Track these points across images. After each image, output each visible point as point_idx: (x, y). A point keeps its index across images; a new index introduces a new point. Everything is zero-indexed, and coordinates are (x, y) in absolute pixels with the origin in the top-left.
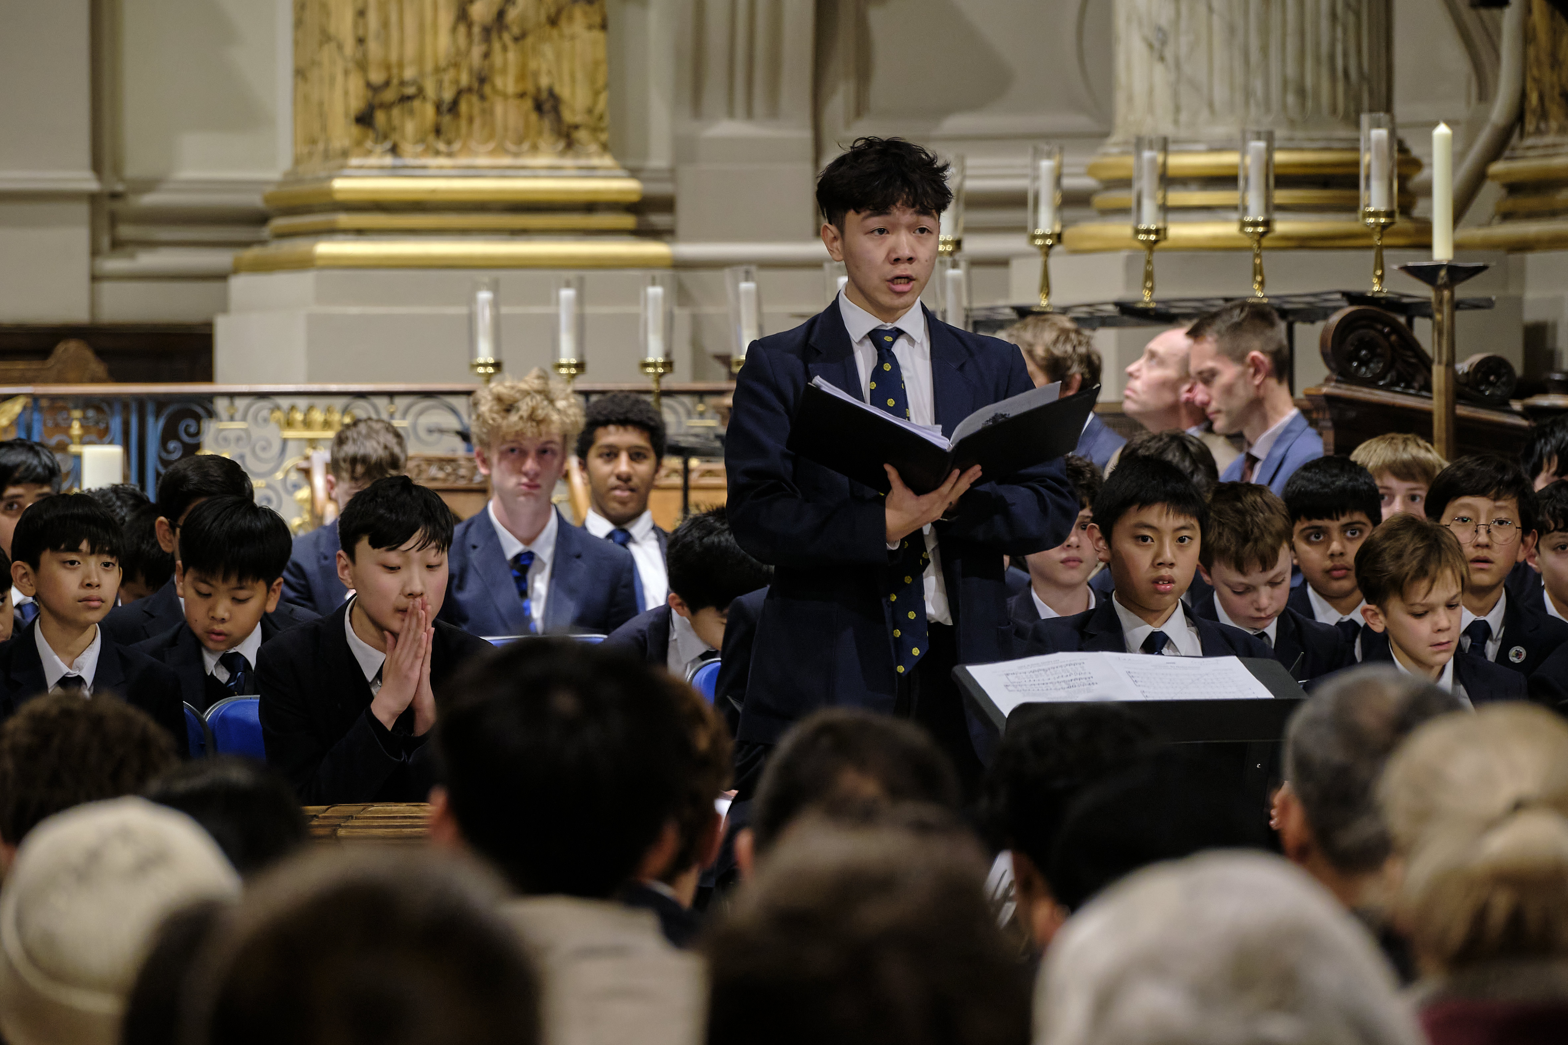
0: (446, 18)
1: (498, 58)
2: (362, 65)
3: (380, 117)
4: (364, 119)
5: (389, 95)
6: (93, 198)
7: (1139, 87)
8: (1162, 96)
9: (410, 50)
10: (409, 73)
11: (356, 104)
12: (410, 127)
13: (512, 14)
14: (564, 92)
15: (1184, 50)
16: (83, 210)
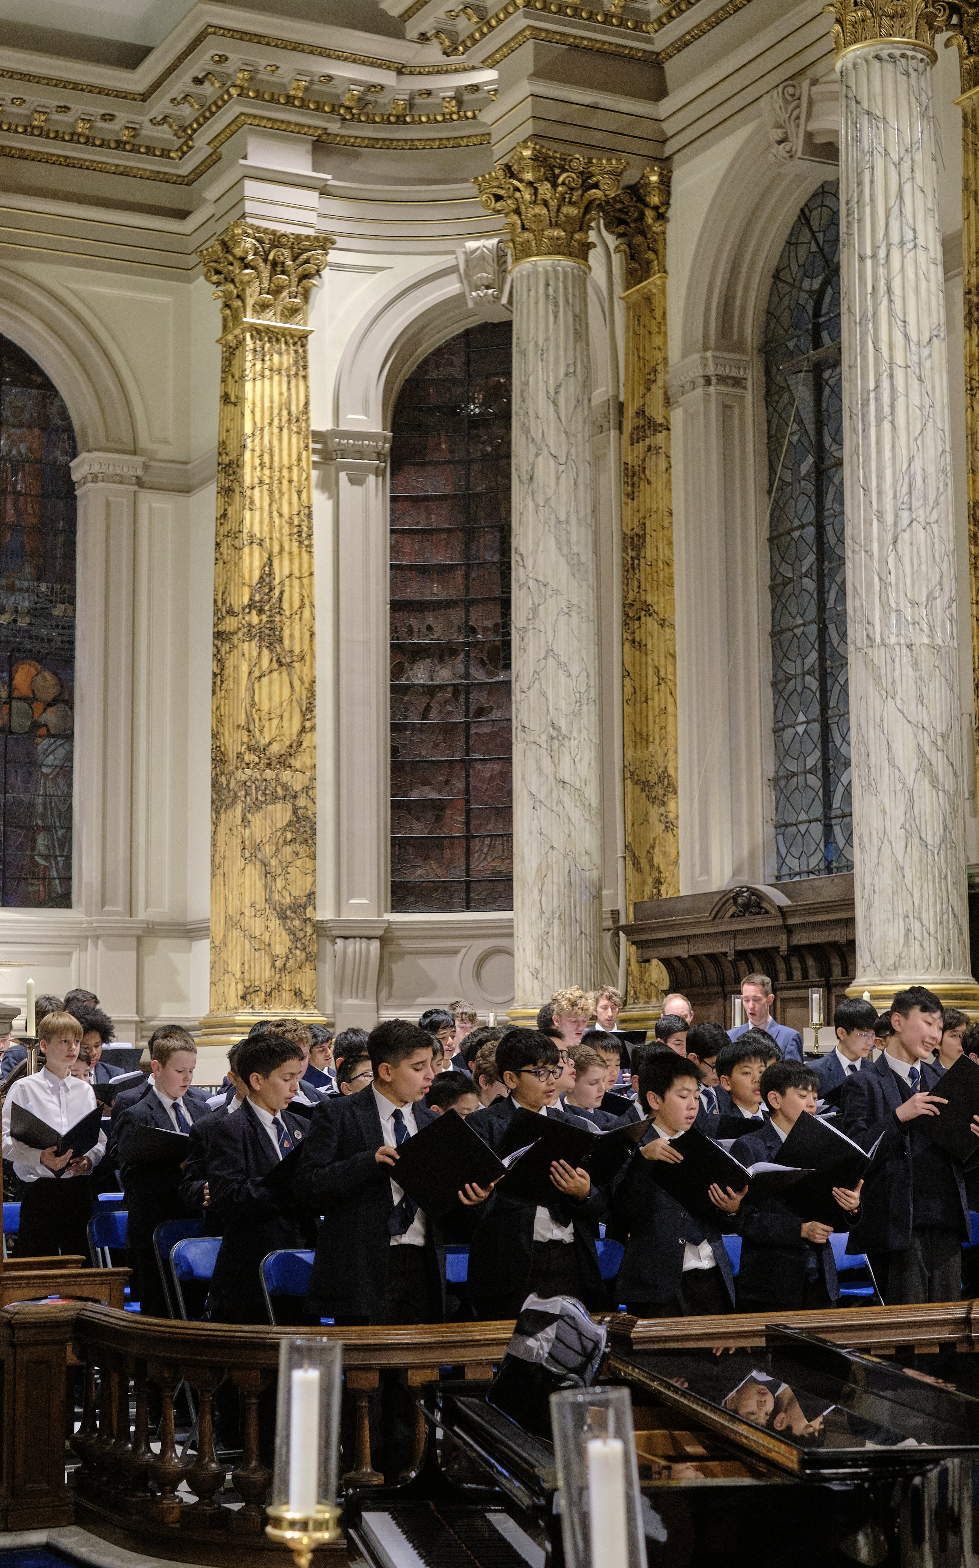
0: (268, 966)
1: (283, 979)
2: (243, 981)
3: (248, 997)
4: (243, 998)
5: (251, 990)
6: (136, 1022)
7: (528, 987)
8: (537, 990)
9: (257, 976)
10: (257, 983)
11: (240, 993)
12: (257, 1000)
13: (288, 965)
14: (303, 990)
15: (545, 976)
16: (133, 1026)
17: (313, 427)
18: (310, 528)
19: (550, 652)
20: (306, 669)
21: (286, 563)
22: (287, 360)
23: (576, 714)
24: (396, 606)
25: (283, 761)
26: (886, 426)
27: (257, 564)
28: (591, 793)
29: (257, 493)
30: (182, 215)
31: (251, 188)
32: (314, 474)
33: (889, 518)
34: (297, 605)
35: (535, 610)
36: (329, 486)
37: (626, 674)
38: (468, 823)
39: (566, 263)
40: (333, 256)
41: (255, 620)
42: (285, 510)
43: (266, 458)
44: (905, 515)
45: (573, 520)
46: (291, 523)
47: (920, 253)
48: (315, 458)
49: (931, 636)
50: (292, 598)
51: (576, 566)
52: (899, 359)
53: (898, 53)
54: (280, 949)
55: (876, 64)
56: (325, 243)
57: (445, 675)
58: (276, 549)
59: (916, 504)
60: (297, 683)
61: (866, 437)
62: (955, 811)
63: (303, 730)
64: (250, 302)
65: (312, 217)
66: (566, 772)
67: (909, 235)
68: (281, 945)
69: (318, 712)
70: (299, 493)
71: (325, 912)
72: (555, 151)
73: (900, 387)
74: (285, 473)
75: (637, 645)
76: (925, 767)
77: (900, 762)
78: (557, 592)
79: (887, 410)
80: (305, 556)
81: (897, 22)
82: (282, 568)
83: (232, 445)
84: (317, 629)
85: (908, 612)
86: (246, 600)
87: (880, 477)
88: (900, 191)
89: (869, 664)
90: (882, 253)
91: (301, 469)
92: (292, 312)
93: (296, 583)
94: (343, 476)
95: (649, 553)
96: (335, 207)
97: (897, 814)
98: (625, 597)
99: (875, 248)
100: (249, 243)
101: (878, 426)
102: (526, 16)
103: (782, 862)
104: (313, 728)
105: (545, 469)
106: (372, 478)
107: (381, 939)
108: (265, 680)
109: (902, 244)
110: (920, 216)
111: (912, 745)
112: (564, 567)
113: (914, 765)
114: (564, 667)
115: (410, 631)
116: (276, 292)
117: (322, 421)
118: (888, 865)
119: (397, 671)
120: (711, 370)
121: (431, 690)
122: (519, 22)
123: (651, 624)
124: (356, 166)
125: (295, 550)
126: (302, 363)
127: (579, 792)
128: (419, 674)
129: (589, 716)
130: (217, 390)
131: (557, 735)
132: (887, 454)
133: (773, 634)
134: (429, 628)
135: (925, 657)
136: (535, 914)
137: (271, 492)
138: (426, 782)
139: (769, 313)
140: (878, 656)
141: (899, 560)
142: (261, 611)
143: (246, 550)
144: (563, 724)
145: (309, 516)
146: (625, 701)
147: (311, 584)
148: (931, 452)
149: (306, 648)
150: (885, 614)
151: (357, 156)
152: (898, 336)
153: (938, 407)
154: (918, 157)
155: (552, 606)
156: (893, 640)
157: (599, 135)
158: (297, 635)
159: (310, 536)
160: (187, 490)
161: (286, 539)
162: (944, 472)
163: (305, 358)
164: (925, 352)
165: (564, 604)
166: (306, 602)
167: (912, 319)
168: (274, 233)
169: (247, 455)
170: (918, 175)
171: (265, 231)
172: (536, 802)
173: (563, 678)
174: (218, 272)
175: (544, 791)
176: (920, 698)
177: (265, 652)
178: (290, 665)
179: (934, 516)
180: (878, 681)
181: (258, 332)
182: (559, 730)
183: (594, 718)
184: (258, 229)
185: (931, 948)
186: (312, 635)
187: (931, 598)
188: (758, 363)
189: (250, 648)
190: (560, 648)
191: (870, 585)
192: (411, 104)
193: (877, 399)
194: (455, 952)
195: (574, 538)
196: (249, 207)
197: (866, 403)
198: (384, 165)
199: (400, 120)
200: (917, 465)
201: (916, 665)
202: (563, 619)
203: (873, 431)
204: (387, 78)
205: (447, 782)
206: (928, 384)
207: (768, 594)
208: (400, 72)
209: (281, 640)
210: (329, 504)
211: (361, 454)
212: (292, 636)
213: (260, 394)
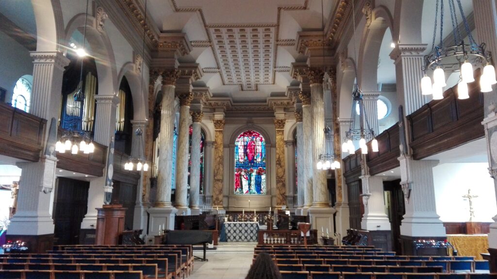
17: (285, 140)
18: (284, 151)
25: (282, 178)
29: (278, 148)
40: (286, 121)
42: (281, 150)
43: (279, 144)
48: (285, 144)
54: (281, 199)
58: (280, 154)
60: (283, 169)
63: (284, 174)
64: (277, 127)
65: (284, 117)
68: (281, 198)
70: (283, 148)
71: (287, 194)
72: (299, 110)
74: (281, 146)
81: (306, 103)
92: (282, 128)
94: (288, 145)
96: (286, 115)
100: (276, 121)
106: (291, 145)
116: (280, 126)
124: (288, 111)
125: (283, 154)
149: (284, 165)
163: (283, 133)
166: (284, 160)
168: (279, 119)
181: (278, 131)
196: (276, 117)
210: (286, 149)
211: (290, 142)
212: (282, 164)
213: (278, 137)
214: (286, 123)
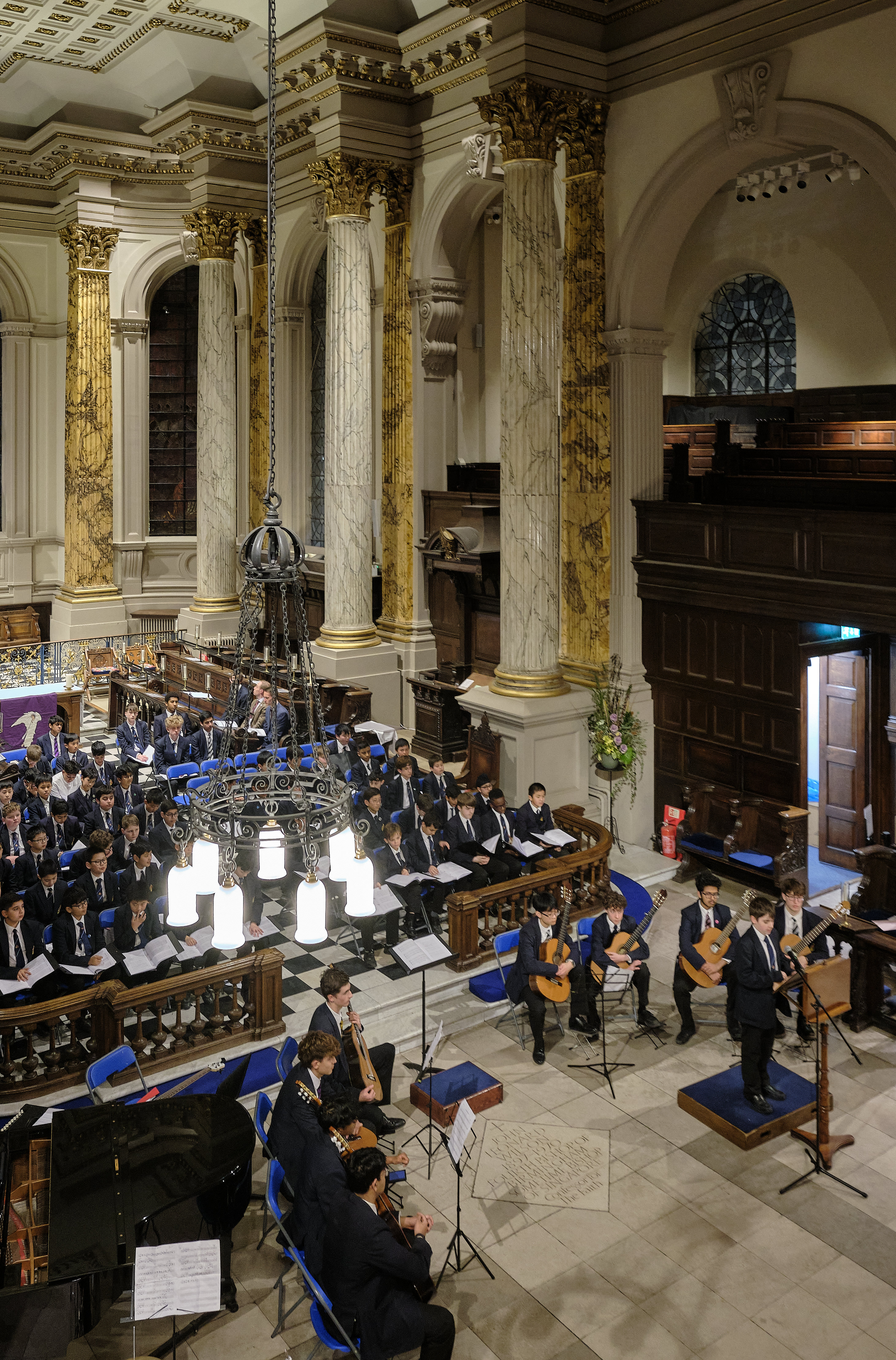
0: (90, 566)
1: (97, 572)
2: (78, 574)
3: (81, 581)
4: (79, 581)
5: (82, 578)
6: (32, 585)
9: (85, 572)
10: (85, 575)
11: (77, 579)
12: (85, 582)
13: (100, 565)
14: (107, 576)
15: (209, 584)
16: (31, 587)
17: (111, 317)
18: (110, 365)
19: (213, 440)
20: (108, 431)
21: (98, 382)
22: (99, 286)
23: (225, 468)
24: (152, 396)
25: (97, 474)
26: (342, 389)
27: (84, 383)
28: (232, 503)
29: (84, 350)
30: (53, 205)
31: (81, 205)
32: (112, 339)
33: (342, 430)
34: (103, 401)
35: (207, 421)
36: (120, 344)
37: (251, 441)
38: (184, 495)
39: (222, 261)
40: (121, 235)
41: (83, 409)
42: (98, 358)
43: (89, 334)
44: (348, 429)
45: (224, 380)
46: (101, 363)
47: (359, 312)
48: (113, 331)
49: (358, 482)
50: (101, 398)
51: (225, 401)
52: (348, 360)
53: (351, 220)
54: (96, 558)
55: (342, 225)
56: (116, 232)
57: (174, 427)
58: (94, 376)
59: (353, 424)
60: (103, 437)
61: (333, 393)
62: (366, 556)
63: (106, 459)
64: (81, 260)
65: (111, 218)
66: (219, 494)
67: (354, 304)
68: (97, 556)
69: (113, 450)
70: (105, 349)
71: (117, 541)
72: (217, 210)
73: (348, 372)
74: (98, 340)
75: (256, 430)
76: (354, 538)
77: (343, 536)
78: (216, 413)
79: (342, 382)
80: (108, 378)
81: (352, 207)
82: (96, 385)
83: (73, 326)
84: (113, 412)
85: (348, 472)
86: (79, 401)
87: (338, 412)
88: (351, 284)
89: (332, 492)
90: (342, 312)
91: (106, 338)
92: (101, 264)
93: (103, 391)
94: (126, 339)
95: (261, 389)
96: (122, 212)
97: (341, 559)
98: (251, 407)
99: (339, 309)
100: (80, 232)
101: (338, 389)
102: (204, 147)
103: (314, 535)
104: (111, 458)
105: (212, 357)
106: (140, 340)
107: (144, 551)
108: (88, 437)
109: (351, 308)
110: (359, 295)
111: (348, 529)
112: (220, 402)
113: (349, 537)
114: (219, 447)
115: (159, 407)
116: (93, 254)
117: (115, 314)
118: (337, 580)
119: (152, 426)
120: (287, 315)
121: (168, 434)
122: (200, 149)
123: (261, 422)
124: (133, 192)
125: (103, 376)
126: (106, 288)
127: (226, 503)
128: (162, 427)
129: (231, 468)
130: (67, 297)
131: (215, 477)
132: (342, 401)
133: (312, 433)
134: (168, 406)
135: (355, 490)
136: (205, 556)
137: (91, 349)
138: (166, 476)
139: (314, 288)
140: (336, 489)
141: (345, 449)
142: (86, 405)
143: (79, 377)
144: (218, 473)
145: (110, 359)
146: (250, 453)
147: (110, 391)
148: (361, 400)
149: (108, 421)
150: (339, 472)
151: (133, 187)
152: (348, 349)
153: (365, 380)
154: (359, 268)
155: (214, 419)
156: (342, 483)
157: (239, 200)
158: (104, 415)
159: (110, 369)
160: (55, 337)
161: (98, 371)
162: (367, 409)
163: (107, 285)
164: (360, 356)
165: (219, 418)
166: (108, 400)
167: (354, 342)
168: (92, 227)
169: (80, 332)
170: (359, 276)
171: (88, 227)
172: (207, 508)
173: (218, 452)
174: (67, 241)
175: (210, 502)
176: (352, 509)
177: (89, 424)
178: (100, 429)
179: (361, 429)
180: (335, 500)
181: (84, 274)
182: (216, 475)
183: (234, 468)
184: (84, 226)
185: (354, 615)
186: (111, 415)
187: (358, 465)
188: (309, 310)
189: (81, 423)
190: (218, 438)
191: (333, 458)
192: (158, 165)
193: (338, 377)
194: (178, 555)
195: (225, 388)
196: (80, 214)
197: (333, 378)
198: (145, 191)
199: (153, 172)
200: (354, 407)
201: (351, 495)
202: (219, 425)
203: (336, 390)
204: (146, 154)
205: (176, 476)
206: (360, 371)
207: (310, 416)
208: (152, 151)
209: (96, 418)
210: (119, 353)
211: (134, 329)
212: (102, 416)
213: (86, 302)
214: (119, 244)
